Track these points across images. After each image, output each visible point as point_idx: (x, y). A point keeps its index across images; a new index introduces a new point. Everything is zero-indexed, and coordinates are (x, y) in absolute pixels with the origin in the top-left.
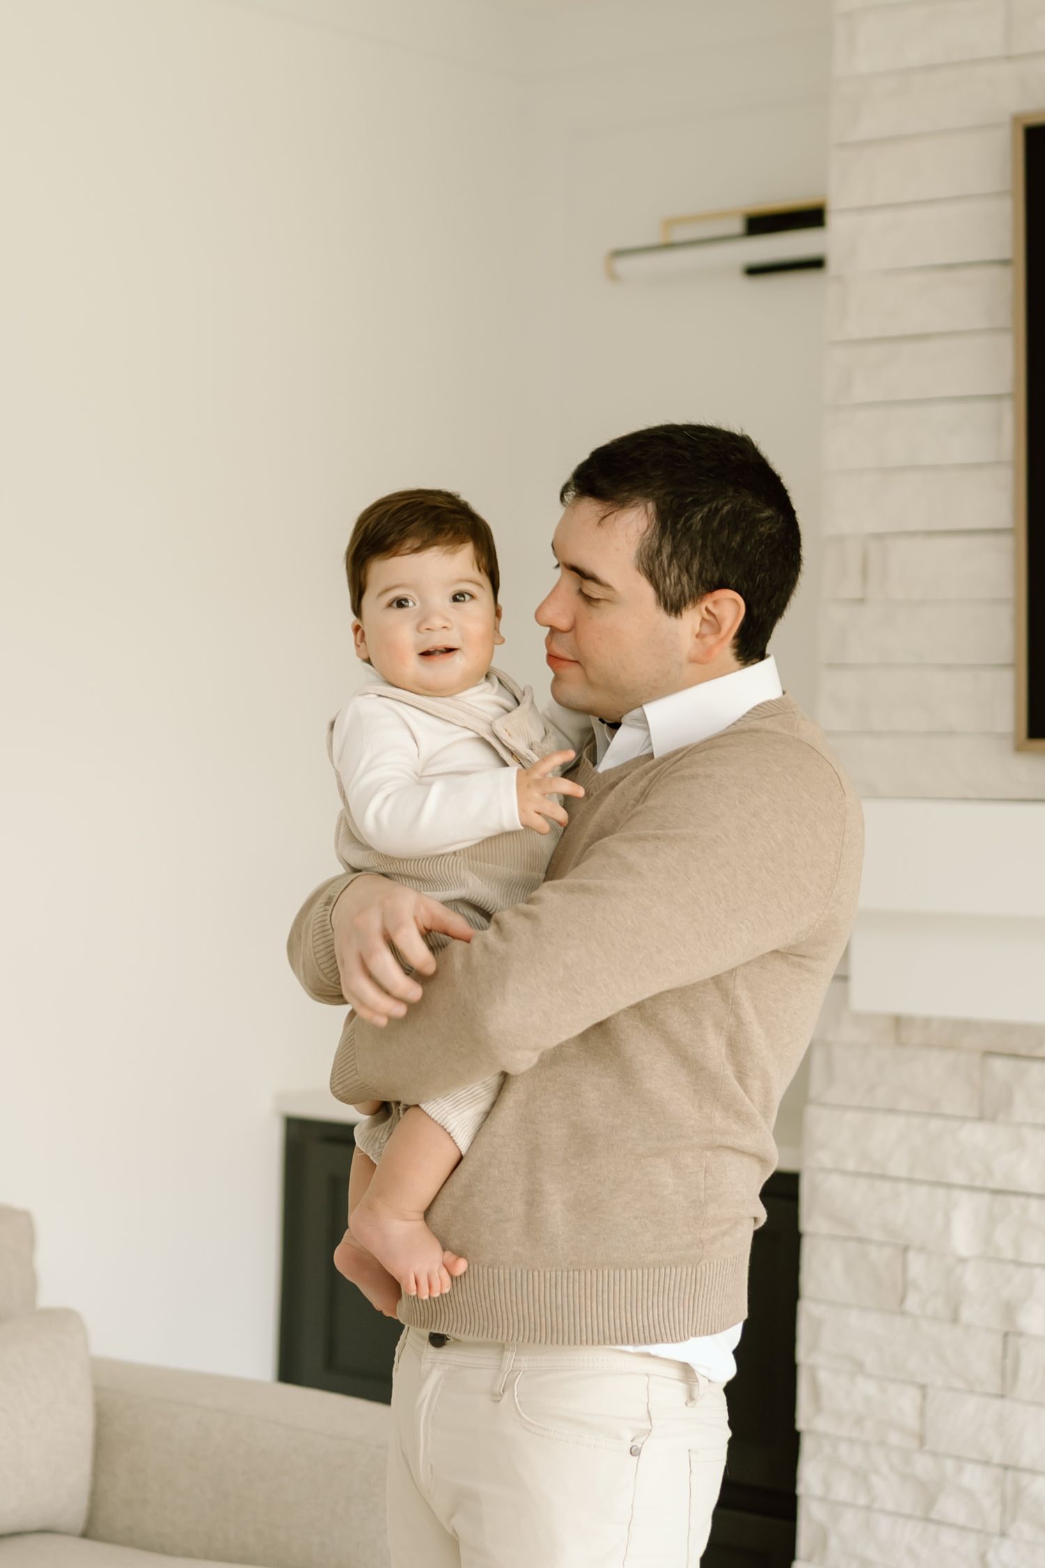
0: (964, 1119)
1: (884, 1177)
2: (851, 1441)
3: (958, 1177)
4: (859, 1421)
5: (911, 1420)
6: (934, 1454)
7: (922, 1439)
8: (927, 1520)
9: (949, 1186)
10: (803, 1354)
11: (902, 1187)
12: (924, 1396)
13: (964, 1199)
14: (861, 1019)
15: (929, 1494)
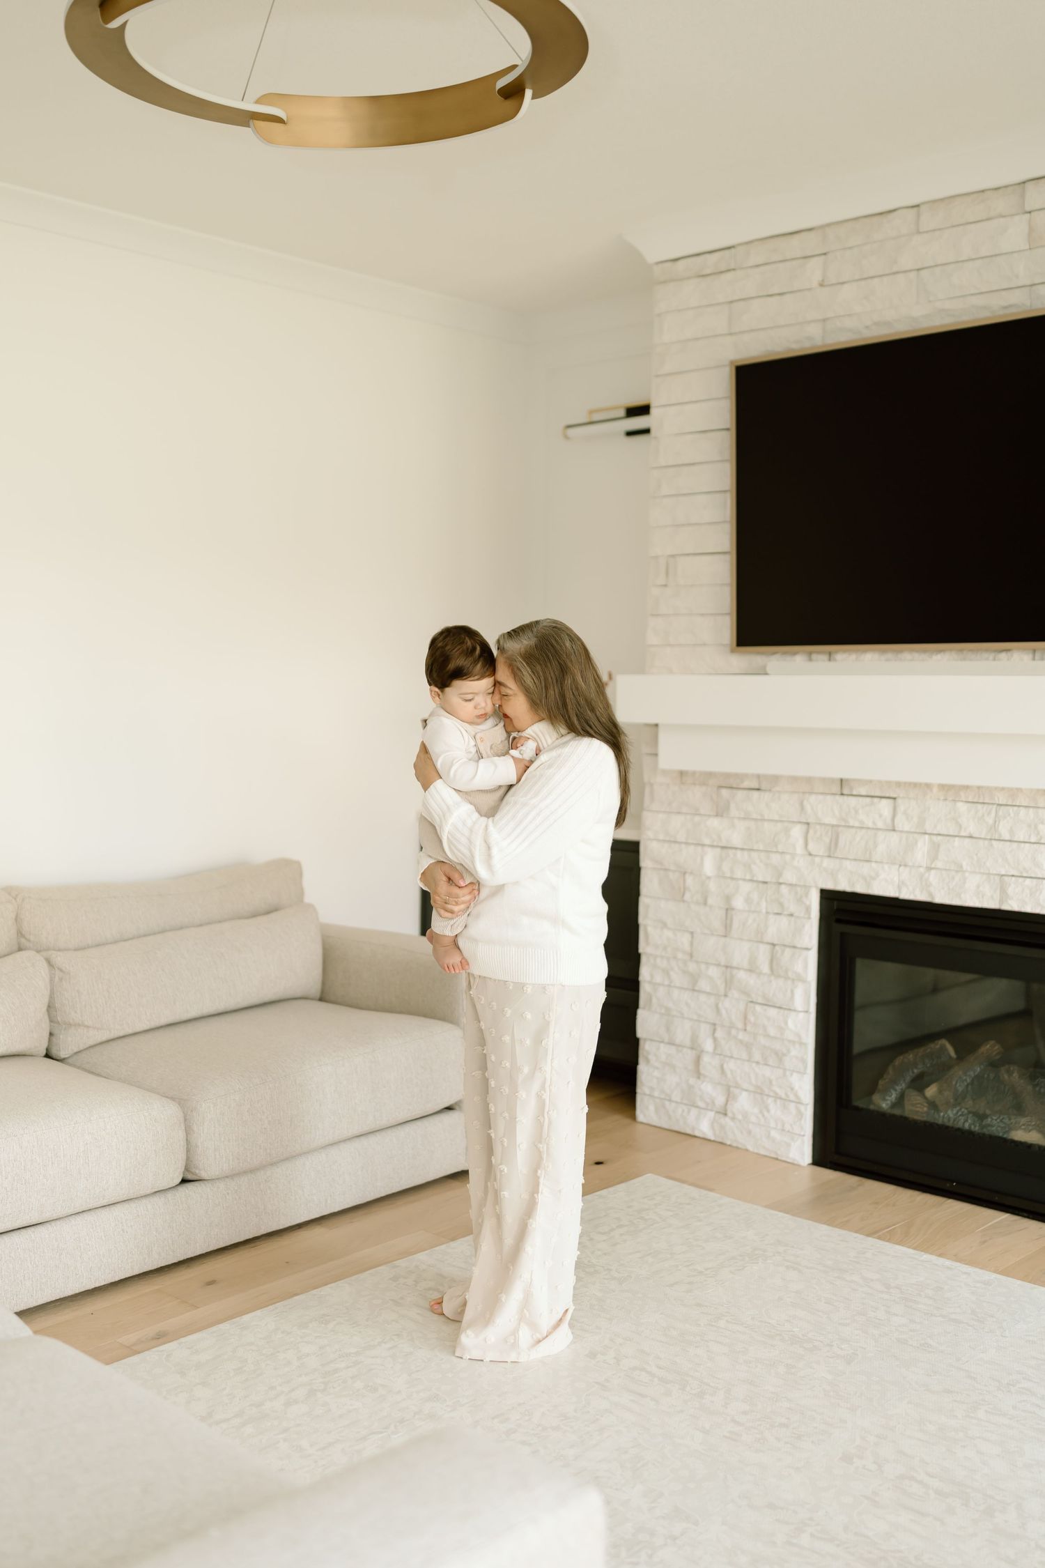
0: (709, 816)
1: (675, 842)
2: (662, 957)
3: (707, 841)
4: (665, 948)
5: (687, 947)
6: (697, 962)
7: (691, 955)
8: (694, 990)
9: (703, 845)
10: (641, 920)
11: (683, 846)
12: (692, 937)
13: (709, 850)
14: (665, 773)
15: (694, 979)
